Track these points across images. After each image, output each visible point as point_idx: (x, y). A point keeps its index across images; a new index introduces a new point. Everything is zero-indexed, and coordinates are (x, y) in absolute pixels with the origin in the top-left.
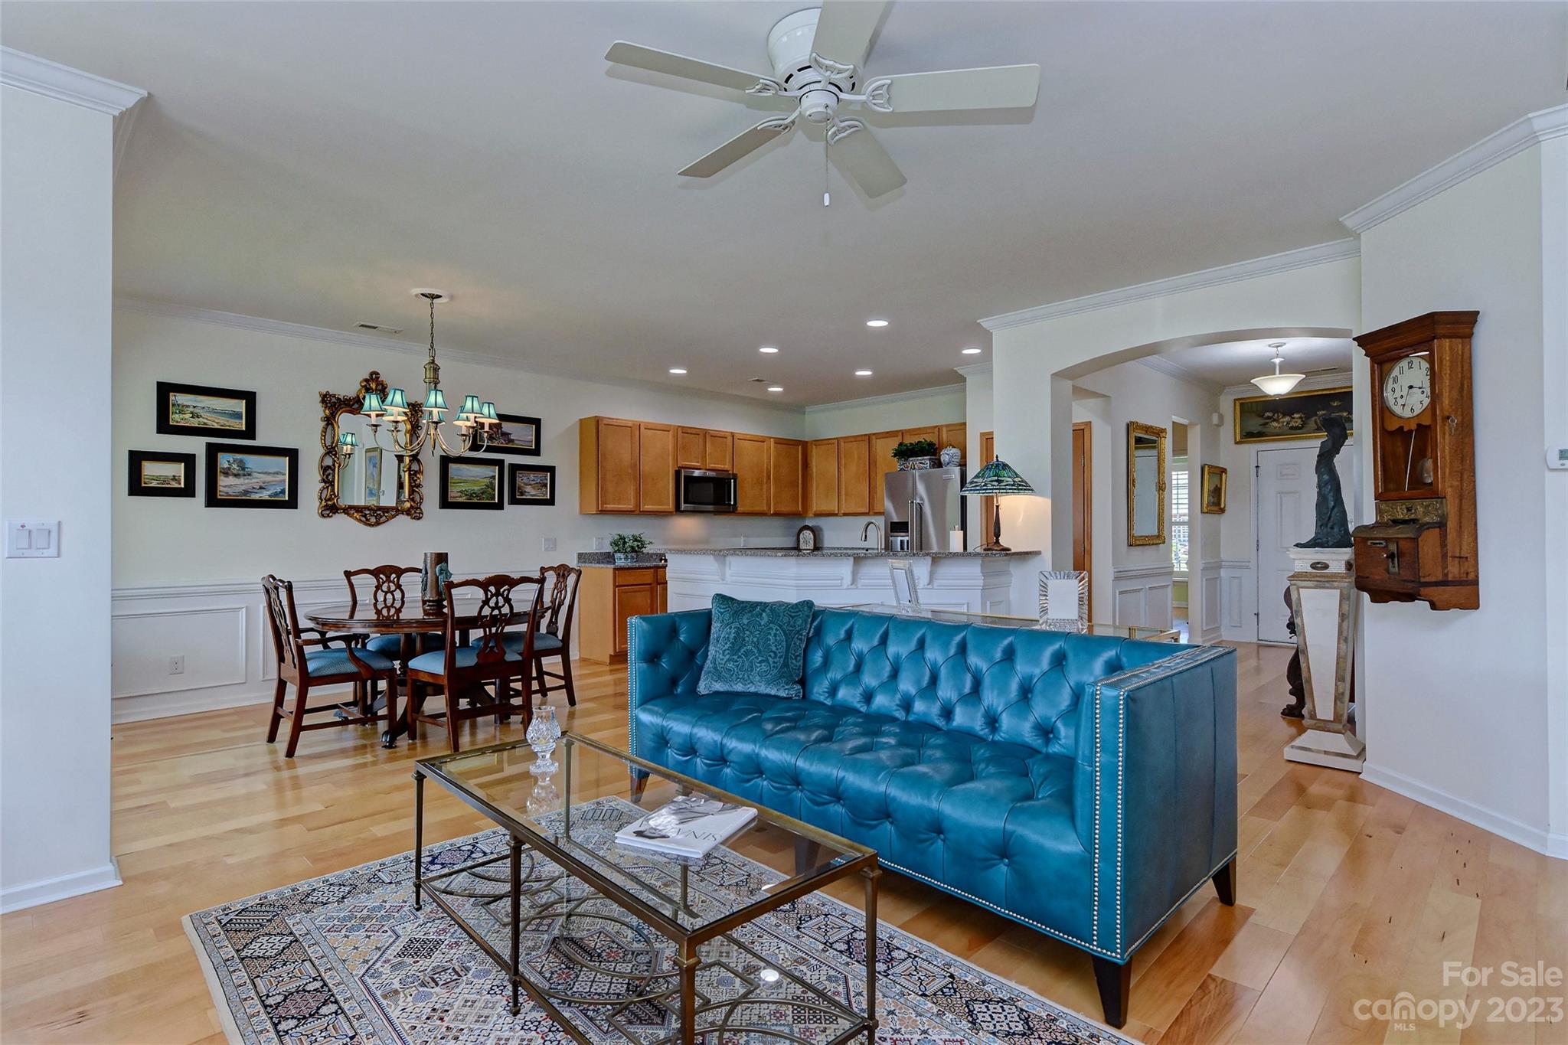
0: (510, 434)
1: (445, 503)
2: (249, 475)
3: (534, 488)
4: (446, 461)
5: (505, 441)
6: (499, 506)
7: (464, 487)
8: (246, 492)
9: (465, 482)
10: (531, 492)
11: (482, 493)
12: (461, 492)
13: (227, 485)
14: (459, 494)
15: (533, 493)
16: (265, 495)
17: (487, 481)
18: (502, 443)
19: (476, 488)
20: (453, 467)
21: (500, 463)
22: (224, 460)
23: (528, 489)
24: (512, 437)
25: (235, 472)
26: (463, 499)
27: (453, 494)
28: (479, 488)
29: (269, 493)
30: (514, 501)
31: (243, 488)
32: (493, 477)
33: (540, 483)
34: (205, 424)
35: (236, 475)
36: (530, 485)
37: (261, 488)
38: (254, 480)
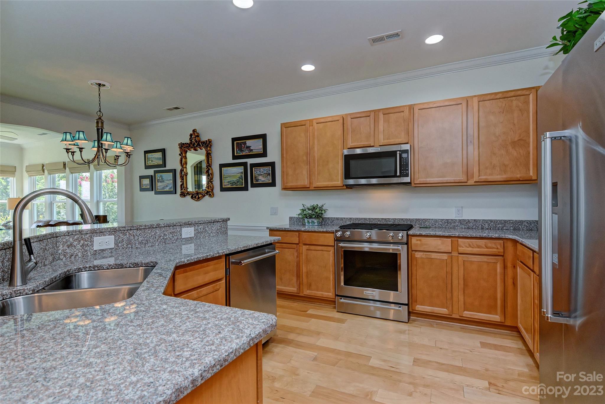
0: (251, 147)
1: (223, 189)
2: (164, 181)
3: (263, 177)
4: (222, 166)
5: (248, 151)
6: (246, 189)
7: (229, 179)
8: (163, 188)
9: (230, 177)
10: (262, 179)
11: (237, 182)
12: (228, 182)
13: (159, 185)
14: (228, 183)
15: (263, 179)
16: (167, 189)
17: (239, 175)
18: (247, 153)
19: (235, 179)
20: (224, 169)
21: (245, 164)
22: (158, 175)
23: (260, 178)
24: (252, 148)
25: (160, 180)
26: (229, 186)
27: (226, 184)
28: (236, 179)
29: (168, 188)
30: (253, 186)
31: (162, 186)
32: (242, 173)
33: (266, 173)
34: (154, 164)
35: (161, 182)
36: (261, 175)
37: (167, 186)
38: (165, 183)
